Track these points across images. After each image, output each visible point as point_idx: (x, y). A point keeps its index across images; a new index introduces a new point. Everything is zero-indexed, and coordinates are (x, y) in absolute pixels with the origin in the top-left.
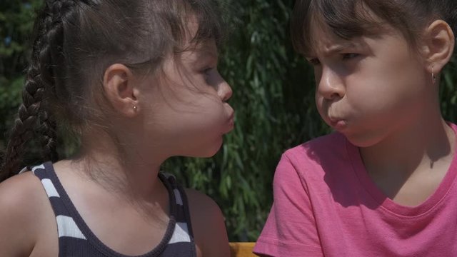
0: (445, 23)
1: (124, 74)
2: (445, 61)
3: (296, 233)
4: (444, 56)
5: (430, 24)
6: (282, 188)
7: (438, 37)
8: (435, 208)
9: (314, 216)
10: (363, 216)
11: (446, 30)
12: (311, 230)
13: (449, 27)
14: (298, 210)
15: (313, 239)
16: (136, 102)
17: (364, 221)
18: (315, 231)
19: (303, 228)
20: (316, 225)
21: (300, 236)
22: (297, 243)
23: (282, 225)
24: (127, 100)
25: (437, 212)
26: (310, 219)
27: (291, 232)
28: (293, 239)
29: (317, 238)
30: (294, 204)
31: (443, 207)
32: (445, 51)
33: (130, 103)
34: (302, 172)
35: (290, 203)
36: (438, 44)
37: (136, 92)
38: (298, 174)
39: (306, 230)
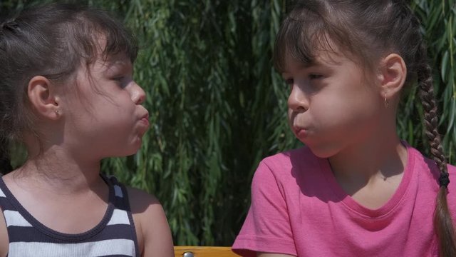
0: (399, 57)
1: (45, 85)
2: (396, 89)
3: (273, 229)
4: (397, 85)
5: (387, 56)
6: (260, 189)
7: (391, 68)
8: (393, 211)
9: (288, 214)
10: (331, 214)
11: (400, 62)
12: (286, 226)
13: (403, 61)
14: (274, 209)
15: (288, 234)
16: (58, 107)
17: (332, 218)
18: (289, 227)
19: (279, 224)
20: (290, 222)
21: (277, 231)
22: (273, 237)
23: (260, 222)
24: (50, 105)
25: (395, 214)
26: (285, 217)
27: (268, 228)
28: (270, 233)
29: (291, 233)
30: (271, 203)
31: (400, 209)
32: (396, 81)
33: (52, 108)
34: (278, 176)
35: (268, 203)
36: (392, 74)
37: (57, 99)
38: (275, 177)
39: (282, 226)
